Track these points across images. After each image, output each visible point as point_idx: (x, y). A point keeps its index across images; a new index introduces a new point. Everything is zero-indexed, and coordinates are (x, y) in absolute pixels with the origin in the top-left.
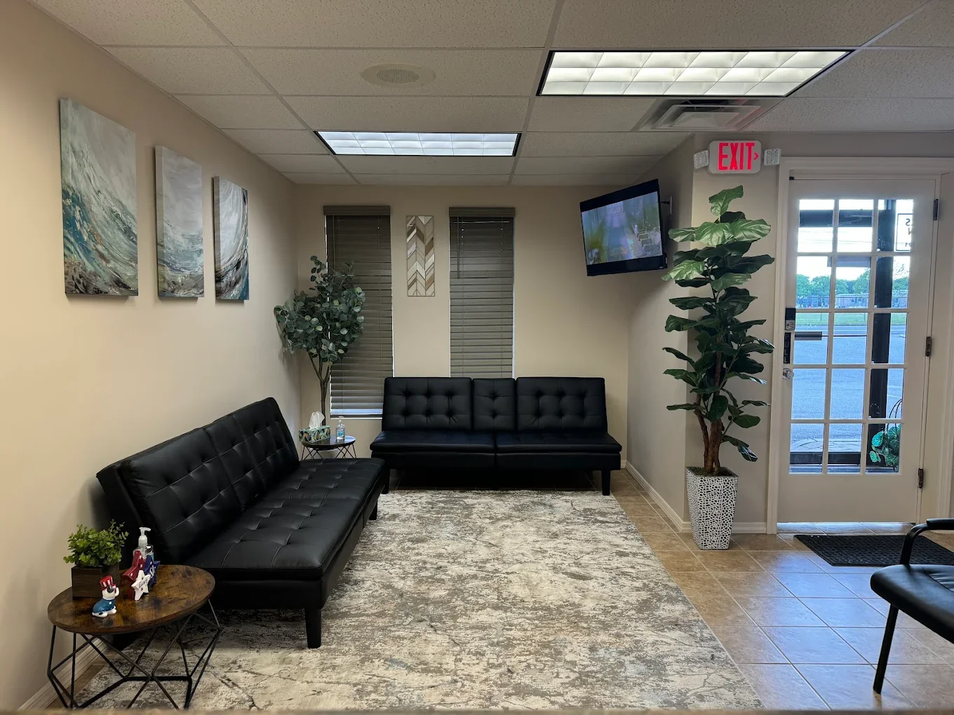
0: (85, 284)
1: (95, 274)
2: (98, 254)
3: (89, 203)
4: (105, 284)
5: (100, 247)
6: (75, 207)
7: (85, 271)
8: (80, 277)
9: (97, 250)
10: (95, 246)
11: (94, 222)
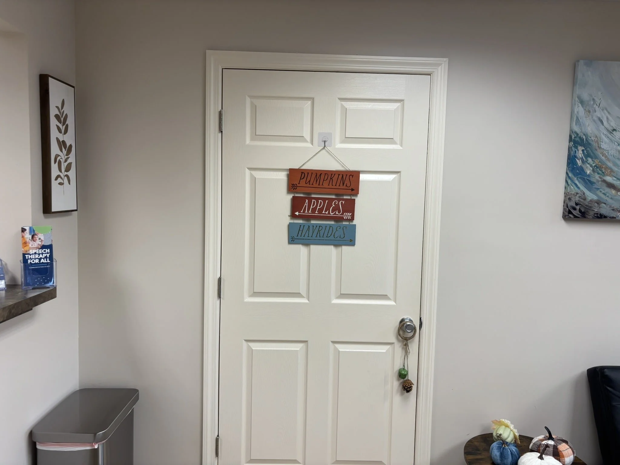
0: (583, 210)
1: (598, 202)
2: (605, 185)
3: (597, 142)
4: (613, 210)
5: (609, 179)
6: (576, 147)
7: (585, 199)
8: (577, 204)
9: (604, 181)
10: (600, 178)
11: (603, 158)
